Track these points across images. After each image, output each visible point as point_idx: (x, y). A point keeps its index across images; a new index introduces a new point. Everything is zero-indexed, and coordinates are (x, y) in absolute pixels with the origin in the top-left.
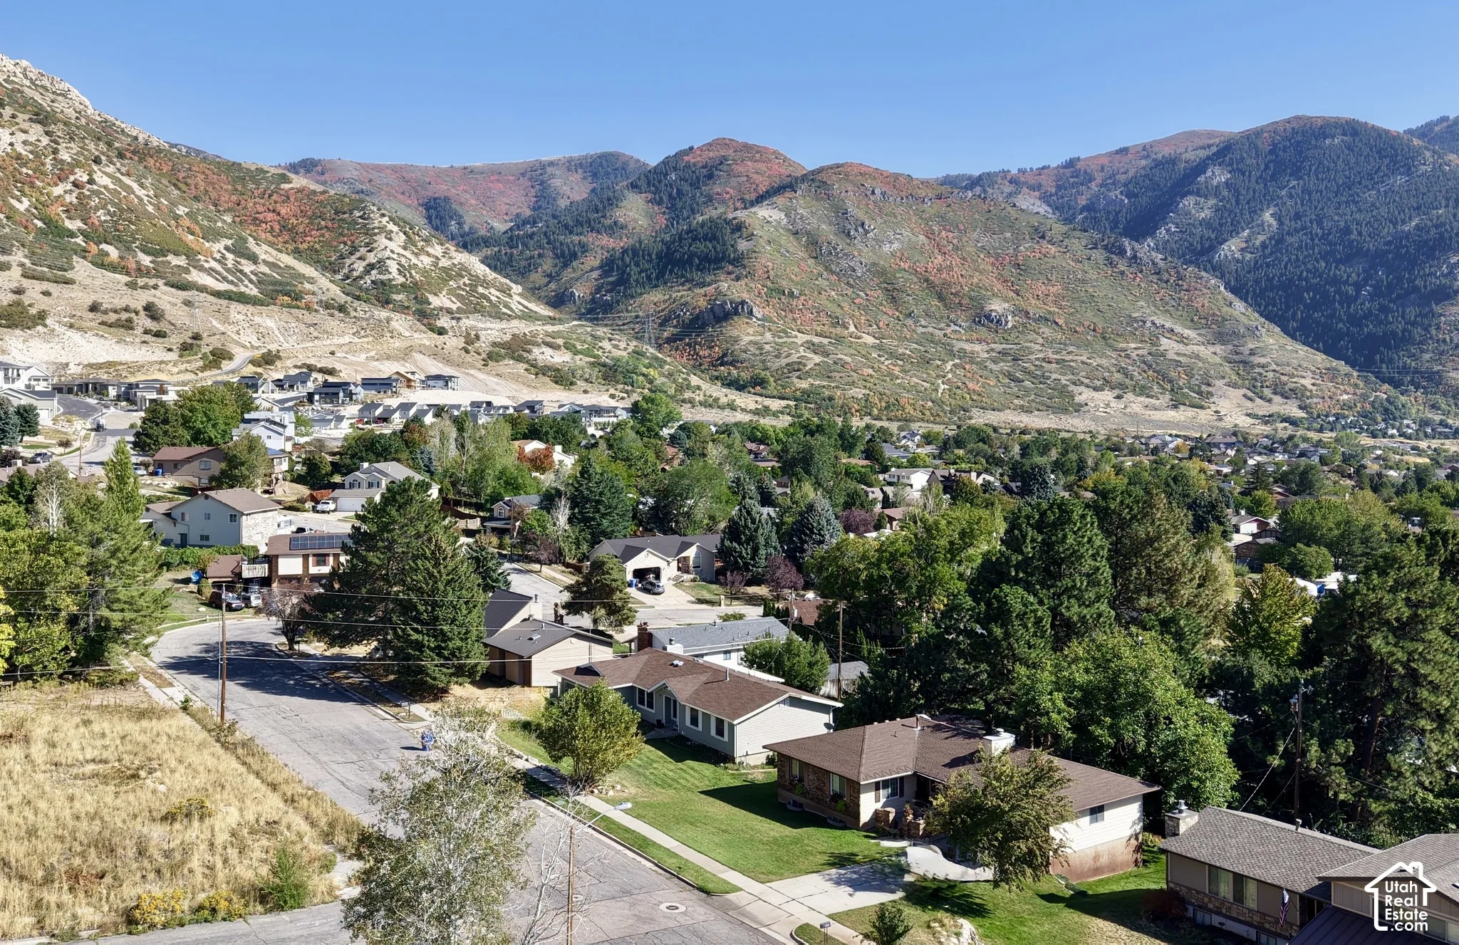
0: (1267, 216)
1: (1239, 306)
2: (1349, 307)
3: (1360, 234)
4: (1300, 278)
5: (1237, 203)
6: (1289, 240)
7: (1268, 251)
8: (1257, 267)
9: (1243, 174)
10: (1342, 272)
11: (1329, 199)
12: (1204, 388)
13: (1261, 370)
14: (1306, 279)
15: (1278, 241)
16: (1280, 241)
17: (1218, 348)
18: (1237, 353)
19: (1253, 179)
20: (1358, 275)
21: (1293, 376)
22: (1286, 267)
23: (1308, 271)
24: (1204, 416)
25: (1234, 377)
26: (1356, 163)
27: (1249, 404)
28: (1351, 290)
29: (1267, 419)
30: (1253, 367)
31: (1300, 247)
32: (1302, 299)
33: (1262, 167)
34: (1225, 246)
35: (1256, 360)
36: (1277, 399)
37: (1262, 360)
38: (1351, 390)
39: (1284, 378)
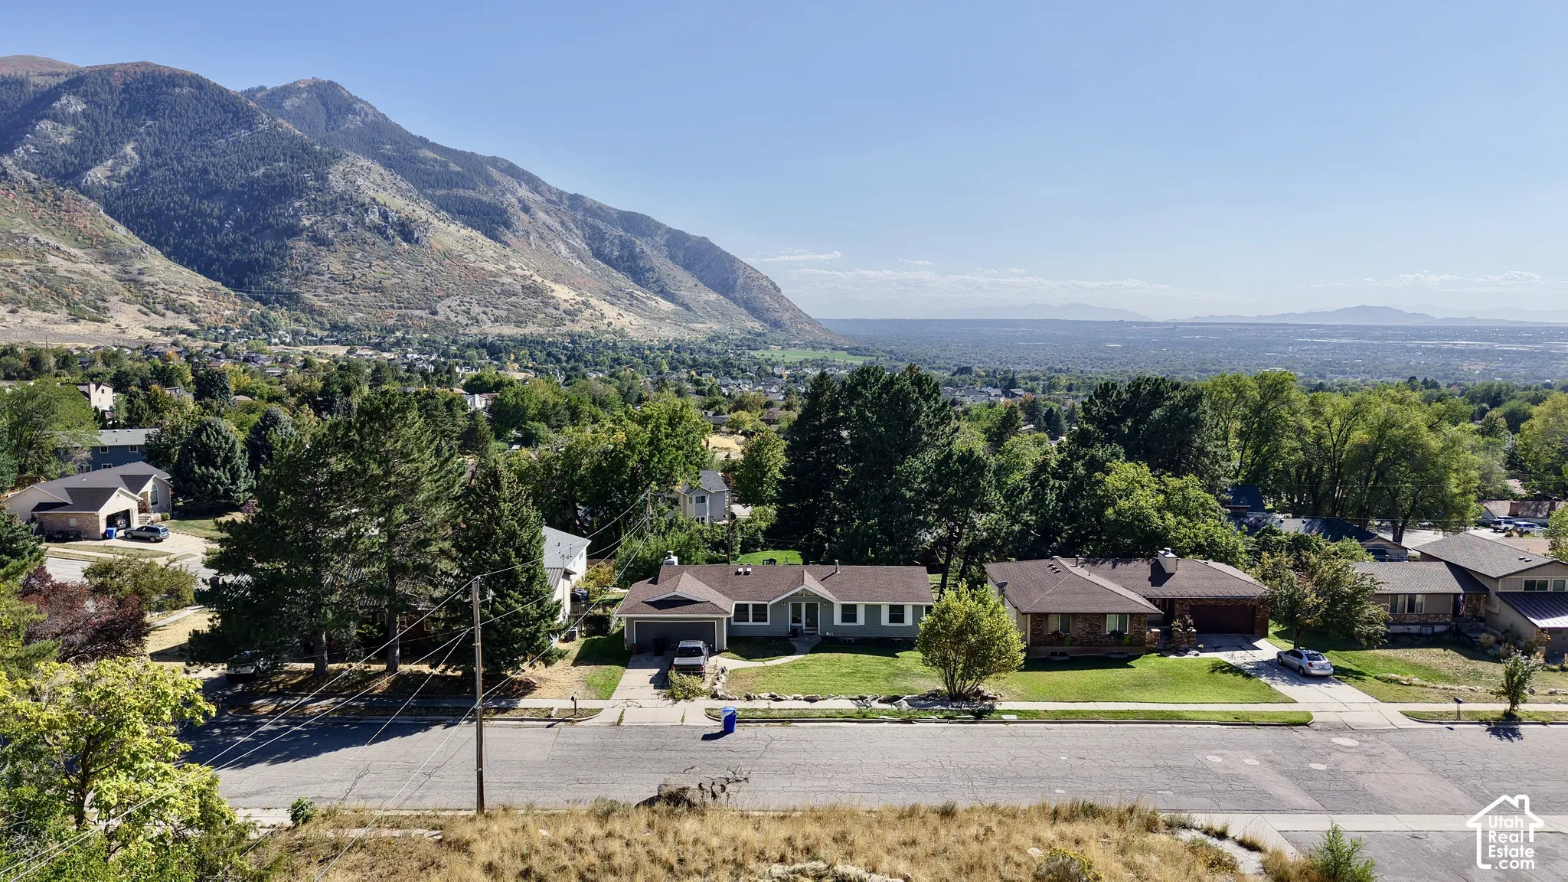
0: (129, 149)
1: (121, 230)
2: (215, 236)
3: (217, 175)
4: (168, 208)
5: (97, 133)
6: (154, 173)
7: (134, 181)
8: (124, 195)
9: (100, 107)
10: (206, 206)
11: (184, 141)
12: (99, 303)
13: (151, 288)
14: (173, 210)
15: (141, 174)
16: (144, 173)
17: (107, 267)
18: (126, 273)
19: (110, 114)
20: (221, 210)
21: (180, 294)
22: (153, 198)
23: (175, 203)
24: (107, 329)
25: (127, 294)
26: (204, 113)
27: (144, 317)
28: (215, 222)
29: (167, 331)
30: (143, 285)
31: (164, 182)
32: (172, 227)
33: (118, 103)
34: (91, 172)
35: (145, 279)
36: (170, 314)
37: (152, 280)
38: (231, 306)
39: (174, 296)
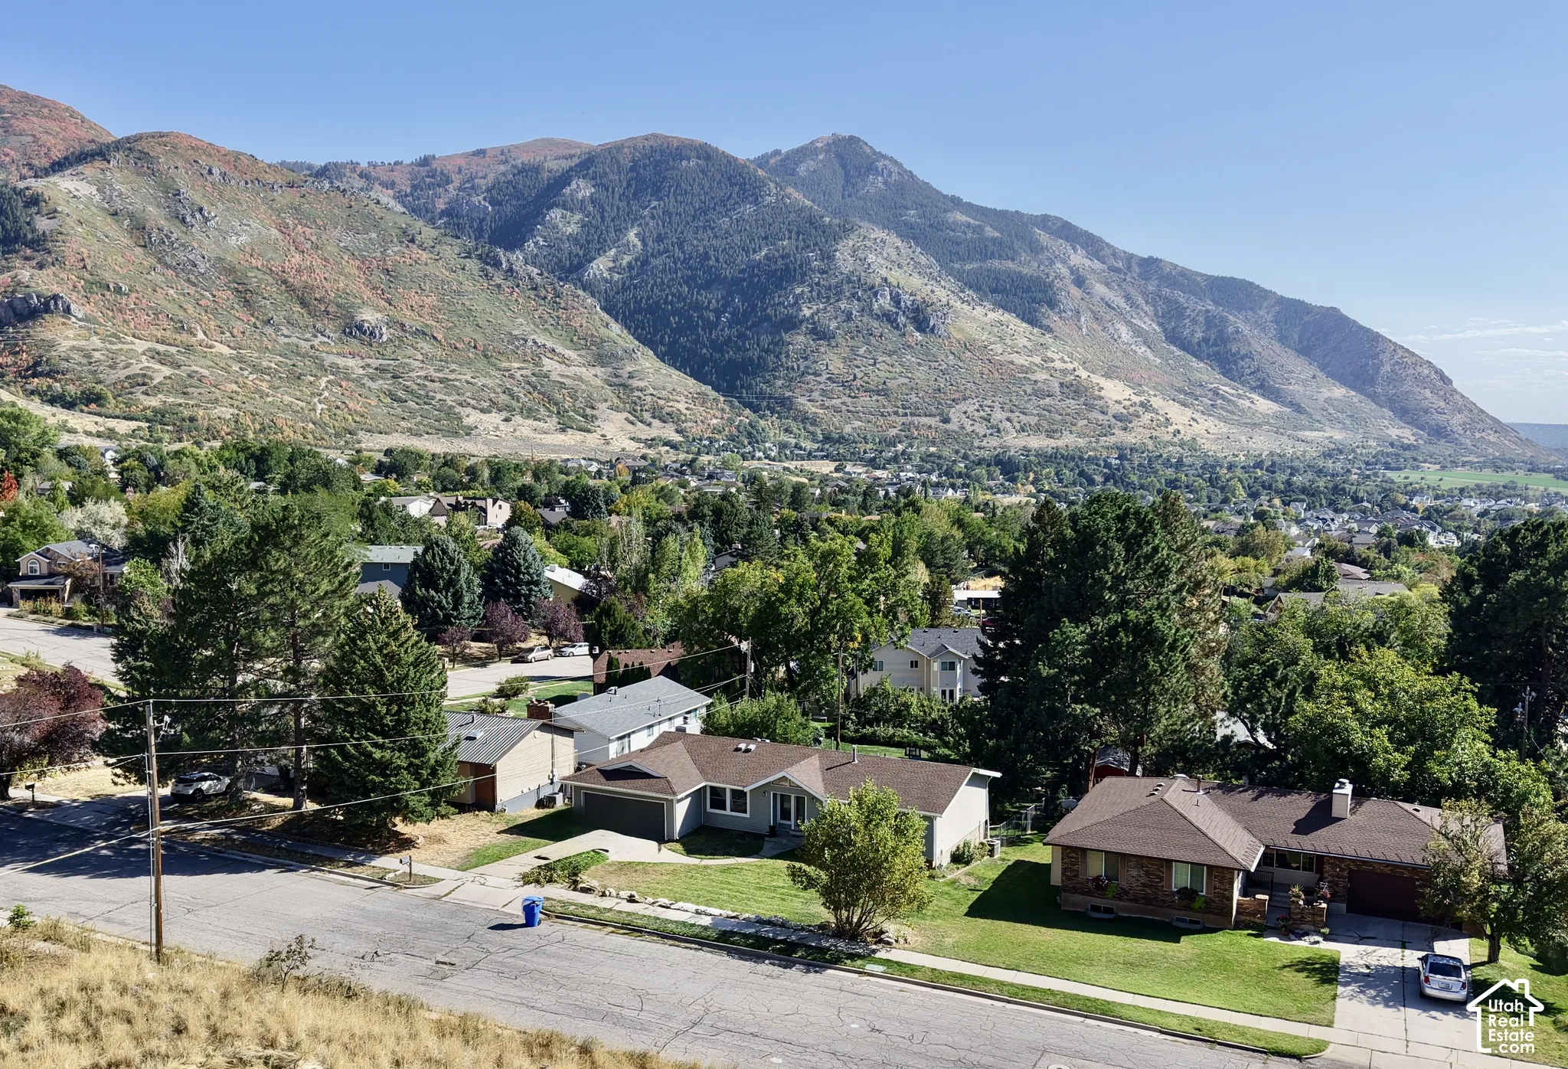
0: (632, 236)
1: (616, 328)
2: (711, 333)
3: (717, 260)
4: (666, 302)
5: (603, 219)
6: (654, 262)
7: (634, 272)
8: (625, 288)
9: (607, 189)
10: (703, 297)
11: (688, 223)
12: (589, 411)
13: (639, 394)
14: (671, 303)
15: (643, 262)
16: (645, 262)
17: (599, 370)
18: (617, 376)
19: (617, 196)
20: (718, 302)
21: (668, 400)
22: (652, 291)
23: (673, 295)
24: (592, 440)
25: (616, 400)
26: (711, 188)
27: (630, 427)
28: (712, 316)
29: (651, 443)
30: (632, 390)
31: (664, 271)
32: (668, 324)
33: (625, 185)
34: (593, 264)
35: (635, 383)
36: (656, 423)
37: (641, 384)
38: (719, 414)
39: (661, 402)
